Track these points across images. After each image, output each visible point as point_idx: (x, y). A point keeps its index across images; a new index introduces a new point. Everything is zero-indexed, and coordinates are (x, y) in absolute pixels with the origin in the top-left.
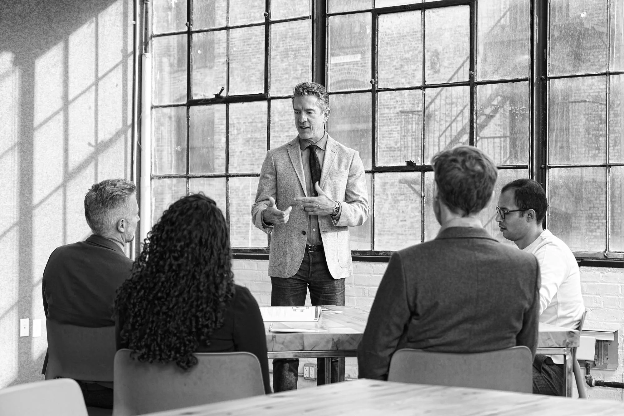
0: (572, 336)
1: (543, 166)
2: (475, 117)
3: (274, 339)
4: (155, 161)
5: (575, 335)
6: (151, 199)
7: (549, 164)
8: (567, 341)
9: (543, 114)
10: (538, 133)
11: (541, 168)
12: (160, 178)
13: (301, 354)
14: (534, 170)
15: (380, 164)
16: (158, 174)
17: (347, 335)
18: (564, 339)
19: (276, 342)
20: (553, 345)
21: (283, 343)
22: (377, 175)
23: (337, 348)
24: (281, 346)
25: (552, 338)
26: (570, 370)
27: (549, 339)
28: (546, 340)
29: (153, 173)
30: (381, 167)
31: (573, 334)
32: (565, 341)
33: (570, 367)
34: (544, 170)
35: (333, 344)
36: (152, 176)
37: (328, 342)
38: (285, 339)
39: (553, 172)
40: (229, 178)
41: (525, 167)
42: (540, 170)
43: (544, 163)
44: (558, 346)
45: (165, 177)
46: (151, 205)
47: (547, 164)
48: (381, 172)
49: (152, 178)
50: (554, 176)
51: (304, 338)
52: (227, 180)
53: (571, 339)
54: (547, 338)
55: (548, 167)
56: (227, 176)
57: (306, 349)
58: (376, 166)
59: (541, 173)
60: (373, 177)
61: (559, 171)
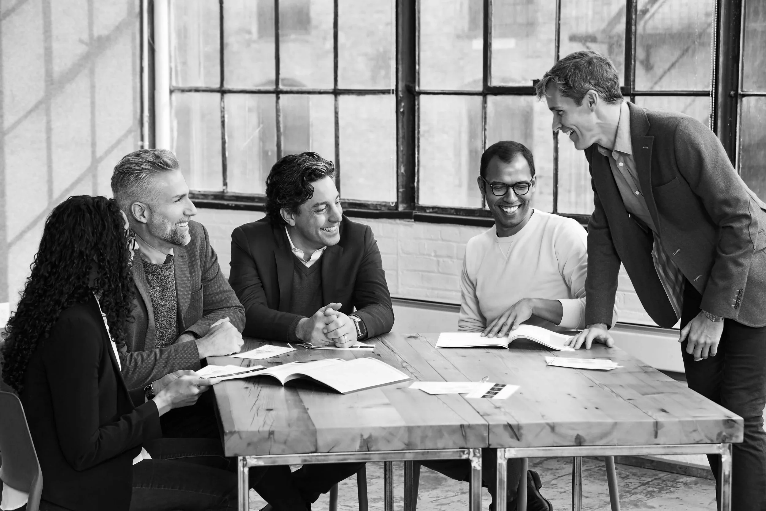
0: (732, 427)
1: (732, 93)
2: (634, 17)
3: (272, 436)
4: (176, 67)
5: (736, 425)
6: (171, 122)
7: (742, 91)
8: (724, 434)
9: (735, 14)
10: (726, 43)
11: (730, 96)
12: (183, 91)
13: (314, 458)
14: (720, 100)
15: (495, 82)
16: (181, 85)
17: (384, 428)
18: (719, 431)
19: (275, 441)
20: (701, 440)
21: (285, 443)
22: (491, 99)
23: (368, 448)
24: (283, 447)
25: (699, 429)
26: (727, 477)
27: (695, 431)
28: (691, 432)
29: (174, 84)
30: (495, 88)
31: (733, 423)
32: (719, 434)
33: (727, 473)
34: (734, 99)
35: (361, 442)
36: (172, 89)
37: (353, 440)
38: (288, 436)
39: (748, 102)
40: (281, 96)
41: (706, 94)
42: (729, 100)
43: (735, 89)
44: (709, 442)
45: (190, 90)
46: (172, 130)
47: (740, 91)
48: (495, 94)
49: (171, 92)
50: (749, 107)
51: (318, 434)
52: (278, 98)
53: (730, 431)
54: (691, 430)
55: (740, 95)
56: (278, 93)
57: (321, 450)
58: (489, 84)
59: (729, 103)
60: (485, 102)
61: (757, 101)
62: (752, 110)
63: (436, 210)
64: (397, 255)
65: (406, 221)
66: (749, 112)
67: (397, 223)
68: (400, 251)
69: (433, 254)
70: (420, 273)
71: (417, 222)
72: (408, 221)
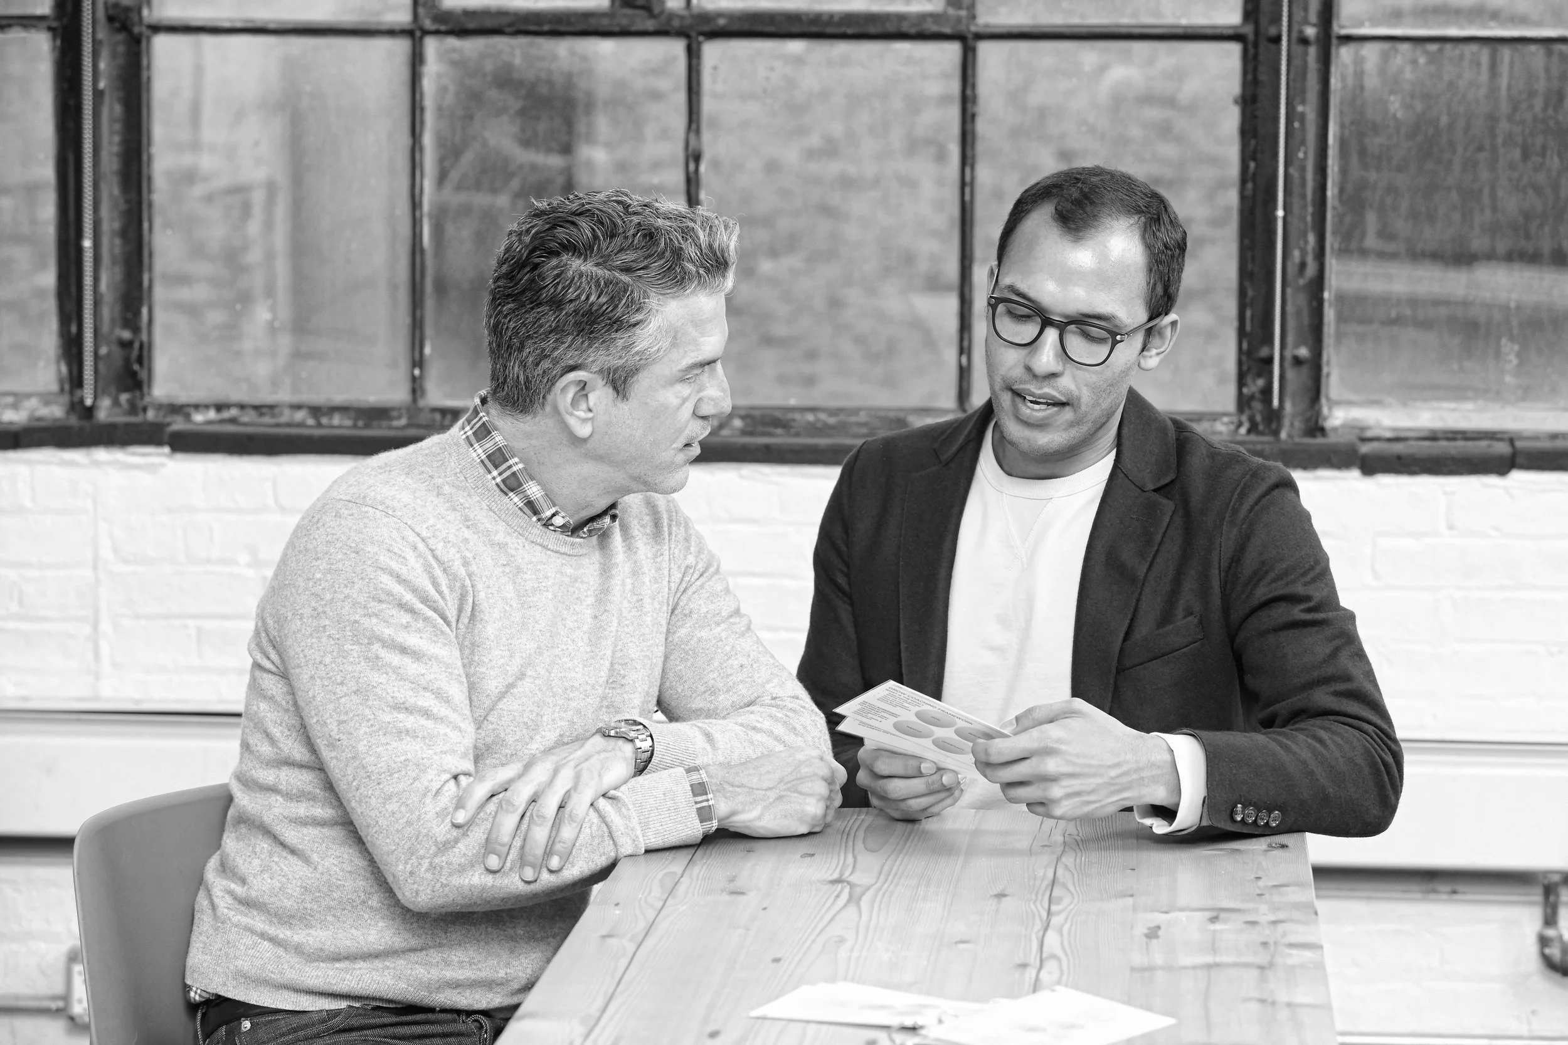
1: (1309, 31)
7: (1340, 26)
11: (1303, 40)
30: (469, 13)
34: (1311, 50)
39: (1359, 60)
43: (1314, 19)
47: (1335, 26)
48: (464, 34)
55: (1339, 36)
60: (416, 60)
61: (1385, 57)
62: (1372, 82)
63: (234, 412)
64: (95, 568)
65: (134, 454)
66: (1362, 88)
67: (97, 464)
68: (106, 553)
69: (244, 558)
70: (191, 623)
71: (180, 456)
72: (144, 455)
